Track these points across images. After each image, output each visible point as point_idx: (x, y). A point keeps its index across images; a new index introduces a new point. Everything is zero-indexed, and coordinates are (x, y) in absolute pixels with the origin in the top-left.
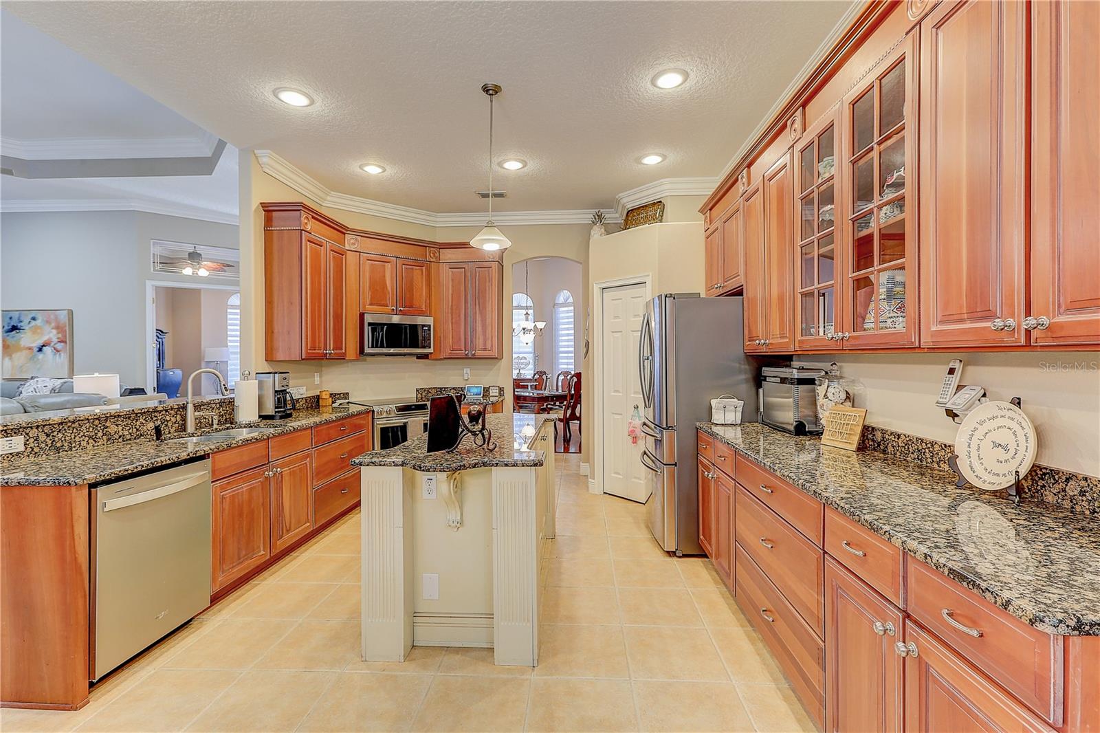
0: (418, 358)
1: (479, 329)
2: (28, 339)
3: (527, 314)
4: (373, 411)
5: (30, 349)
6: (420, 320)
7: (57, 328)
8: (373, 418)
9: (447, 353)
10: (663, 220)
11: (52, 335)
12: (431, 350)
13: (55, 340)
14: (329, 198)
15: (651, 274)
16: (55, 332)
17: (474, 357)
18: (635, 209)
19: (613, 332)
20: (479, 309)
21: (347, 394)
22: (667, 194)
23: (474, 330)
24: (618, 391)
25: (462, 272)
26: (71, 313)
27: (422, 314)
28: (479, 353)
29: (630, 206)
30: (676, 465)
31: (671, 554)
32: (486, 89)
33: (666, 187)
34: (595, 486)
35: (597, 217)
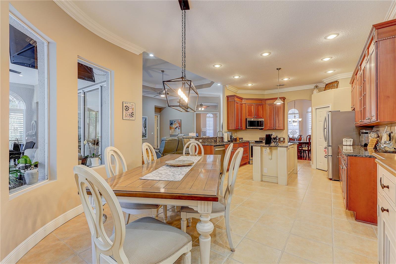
0: (260, 129)
1: (277, 121)
2: (174, 126)
3: (295, 116)
4: (249, 142)
5: (174, 128)
6: (260, 120)
7: (179, 124)
8: (249, 144)
9: (268, 128)
10: (338, 87)
11: (178, 125)
12: (264, 127)
13: (178, 126)
14: (238, 91)
15: (331, 104)
16: (178, 124)
17: (276, 129)
18: (329, 84)
19: (319, 121)
20: (277, 116)
21: (242, 138)
22: (340, 78)
23: (276, 122)
24: (321, 139)
25: (272, 106)
26: (181, 120)
27: (261, 118)
28: (277, 128)
29: (327, 83)
30: (332, 156)
31: (331, 179)
32: (277, 69)
33: (339, 76)
34: (314, 166)
35: (315, 87)
